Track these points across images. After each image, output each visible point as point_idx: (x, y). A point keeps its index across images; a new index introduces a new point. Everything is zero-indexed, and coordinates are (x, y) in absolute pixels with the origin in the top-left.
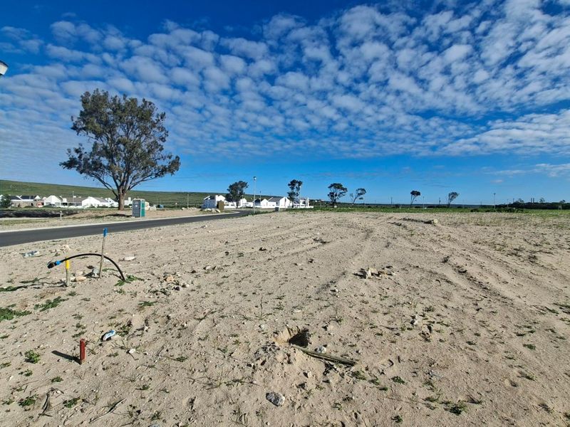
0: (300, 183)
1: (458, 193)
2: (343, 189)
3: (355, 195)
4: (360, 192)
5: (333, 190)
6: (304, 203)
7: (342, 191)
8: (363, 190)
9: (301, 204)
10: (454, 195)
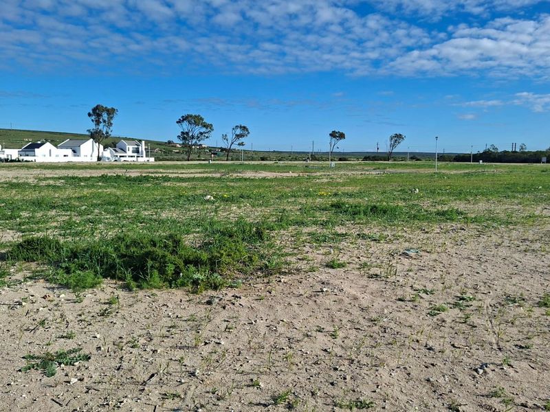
0: (111, 112)
1: (404, 135)
2: (205, 126)
3: (230, 137)
4: (238, 131)
5: (186, 126)
6: (137, 151)
7: (204, 130)
8: (244, 128)
9: (130, 153)
10: (398, 138)
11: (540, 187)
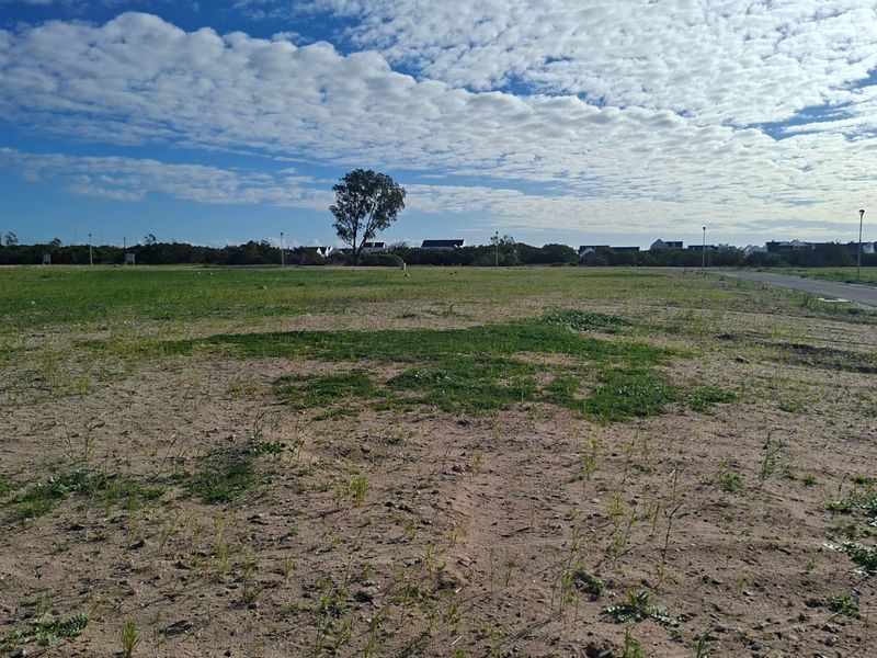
11: (33, 302)
